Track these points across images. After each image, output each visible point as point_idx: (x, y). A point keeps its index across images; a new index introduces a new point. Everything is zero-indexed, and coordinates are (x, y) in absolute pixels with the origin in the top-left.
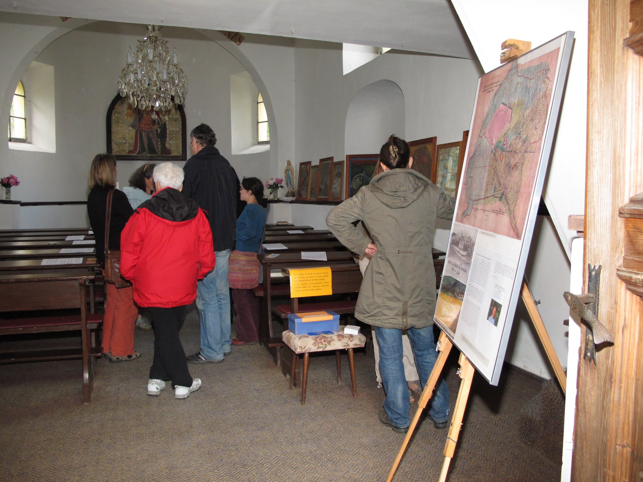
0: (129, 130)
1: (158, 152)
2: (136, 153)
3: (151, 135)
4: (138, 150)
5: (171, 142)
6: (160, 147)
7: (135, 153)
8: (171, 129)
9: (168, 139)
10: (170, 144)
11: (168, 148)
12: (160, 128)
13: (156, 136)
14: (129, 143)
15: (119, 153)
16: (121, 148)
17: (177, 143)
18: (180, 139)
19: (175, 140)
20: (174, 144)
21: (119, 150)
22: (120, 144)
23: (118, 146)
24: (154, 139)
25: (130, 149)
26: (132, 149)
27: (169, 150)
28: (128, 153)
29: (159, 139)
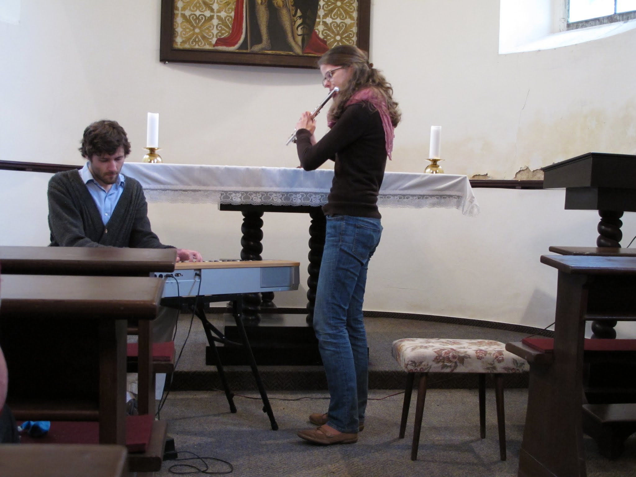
1: (293, 44)
2: (237, 46)
3: (278, 1)
4: (243, 36)
5: (329, 20)
6: (300, 31)
7: (234, 45)
9: (321, 13)
10: (325, 24)
11: (321, 36)
14: (219, 18)
15: (192, 43)
16: (197, 30)
17: (346, 24)
18: (352, 12)
19: (339, 15)
20: (338, 26)
21: (193, 35)
22: (195, 20)
23: (189, 26)
24: (284, 12)
25: (223, 34)
26: (227, 34)
27: (325, 42)
28: (217, 44)
29: (299, 11)
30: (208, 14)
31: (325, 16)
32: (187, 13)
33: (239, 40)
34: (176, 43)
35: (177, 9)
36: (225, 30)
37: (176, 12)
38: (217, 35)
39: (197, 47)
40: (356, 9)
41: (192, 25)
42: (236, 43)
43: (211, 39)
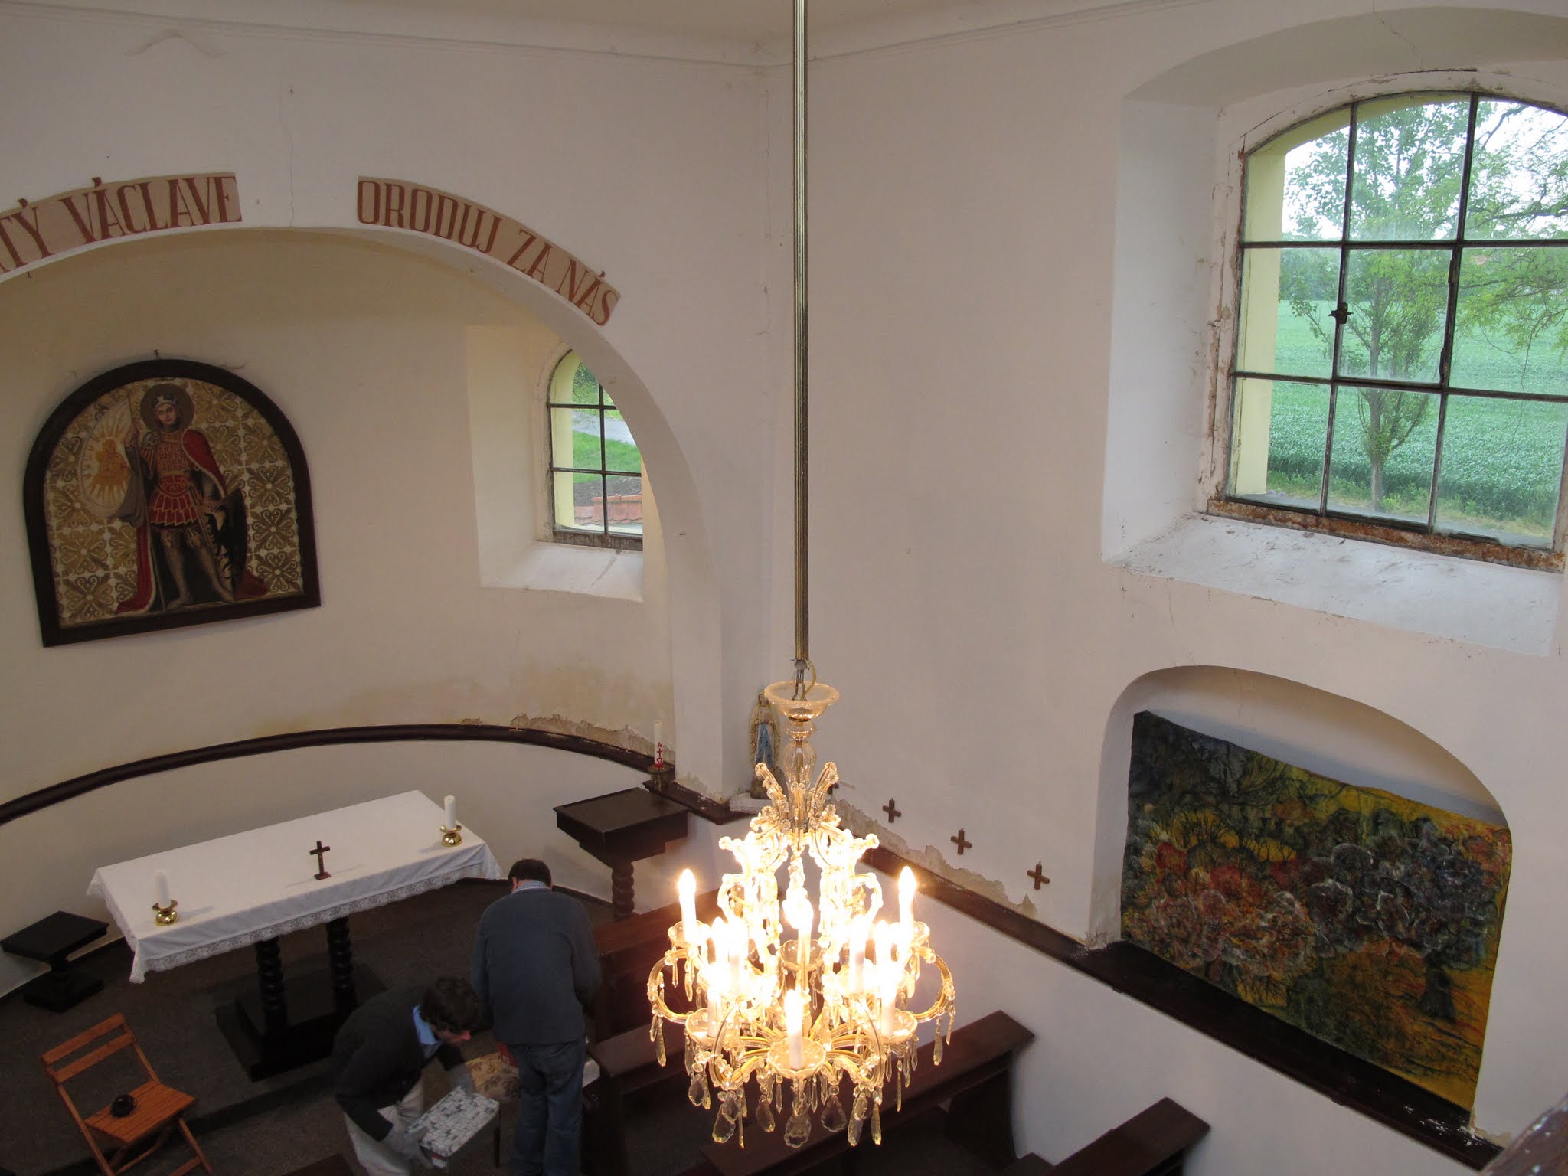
0: (111, 530)
1: (221, 590)
2: (148, 607)
3: (194, 539)
4: (153, 594)
5: (263, 553)
6: (227, 573)
7: (142, 606)
8: (259, 510)
9: (252, 545)
10: (259, 557)
11: (255, 573)
12: (221, 508)
13: (210, 539)
14: (117, 576)
15: (85, 615)
16: (90, 598)
17: (286, 553)
18: (292, 537)
19: (274, 544)
20: (276, 557)
21: (85, 604)
22: (84, 585)
23: (78, 594)
24: (204, 552)
25: (125, 596)
26: (131, 595)
27: (261, 581)
28: (120, 609)
29: (223, 548)
30: (101, 573)
31: (258, 548)
32: (72, 577)
33: (150, 596)
34: (64, 619)
35: (58, 576)
36: (127, 590)
37: (56, 579)
38: (117, 598)
39: (93, 619)
40: (296, 532)
41: (81, 592)
42: (145, 605)
43: (111, 604)
